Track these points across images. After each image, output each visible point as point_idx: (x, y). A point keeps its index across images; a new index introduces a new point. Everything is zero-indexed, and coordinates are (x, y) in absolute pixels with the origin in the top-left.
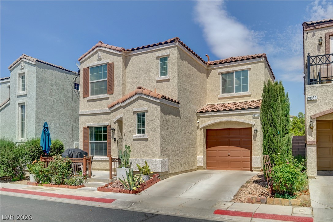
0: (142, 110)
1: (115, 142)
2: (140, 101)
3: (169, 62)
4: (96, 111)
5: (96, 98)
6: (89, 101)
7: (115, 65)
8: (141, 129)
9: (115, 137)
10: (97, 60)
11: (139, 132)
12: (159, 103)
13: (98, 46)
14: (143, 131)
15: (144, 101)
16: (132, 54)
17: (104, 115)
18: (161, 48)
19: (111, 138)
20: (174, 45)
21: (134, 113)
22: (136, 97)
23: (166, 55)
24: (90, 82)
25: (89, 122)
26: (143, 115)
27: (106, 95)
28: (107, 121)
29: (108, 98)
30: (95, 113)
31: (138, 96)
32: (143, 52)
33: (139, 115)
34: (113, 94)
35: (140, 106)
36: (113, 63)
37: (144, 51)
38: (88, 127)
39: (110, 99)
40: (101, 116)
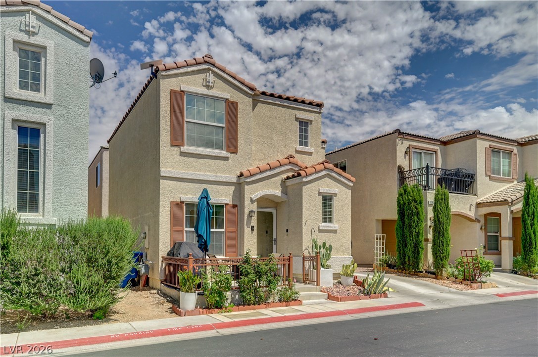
0: (331, 192)
1: (252, 233)
2: (327, 179)
3: (311, 130)
4: (203, 175)
5: (203, 153)
6: (182, 154)
7: (240, 106)
8: (327, 216)
9: (252, 224)
10: (203, 86)
11: (325, 220)
12: (351, 186)
13: (208, 63)
14: (330, 221)
15: (332, 181)
16: (260, 99)
17: (218, 185)
18: (302, 107)
19: (245, 226)
20: (318, 111)
21: (320, 193)
22: (324, 173)
23: (308, 120)
24: (186, 119)
25: (185, 193)
26: (330, 199)
27: (223, 153)
28: (225, 196)
29: (226, 159)
30: (201, 178)
31: (327, 172)
32: (277, 102)
33: (324, 199)
34: (236, 153)
35: (328, 187)
36: (237, 103)
37: (279, 103)
38: (182, 202)
39: (230, 160)
40: (213, 186)
